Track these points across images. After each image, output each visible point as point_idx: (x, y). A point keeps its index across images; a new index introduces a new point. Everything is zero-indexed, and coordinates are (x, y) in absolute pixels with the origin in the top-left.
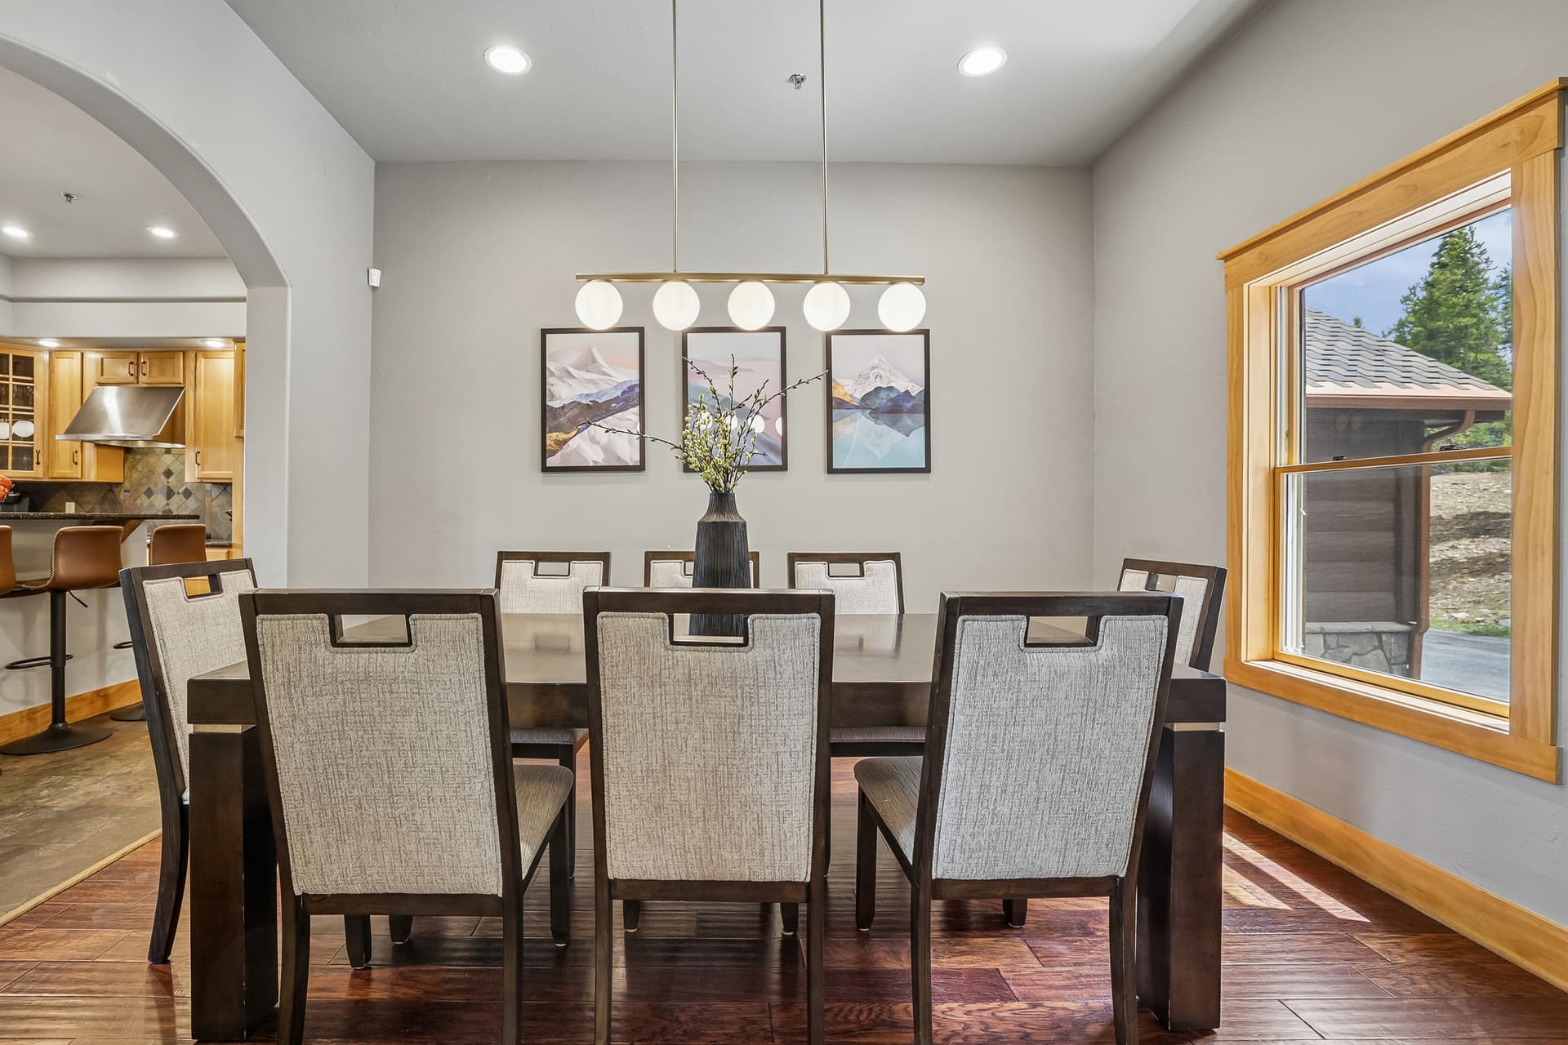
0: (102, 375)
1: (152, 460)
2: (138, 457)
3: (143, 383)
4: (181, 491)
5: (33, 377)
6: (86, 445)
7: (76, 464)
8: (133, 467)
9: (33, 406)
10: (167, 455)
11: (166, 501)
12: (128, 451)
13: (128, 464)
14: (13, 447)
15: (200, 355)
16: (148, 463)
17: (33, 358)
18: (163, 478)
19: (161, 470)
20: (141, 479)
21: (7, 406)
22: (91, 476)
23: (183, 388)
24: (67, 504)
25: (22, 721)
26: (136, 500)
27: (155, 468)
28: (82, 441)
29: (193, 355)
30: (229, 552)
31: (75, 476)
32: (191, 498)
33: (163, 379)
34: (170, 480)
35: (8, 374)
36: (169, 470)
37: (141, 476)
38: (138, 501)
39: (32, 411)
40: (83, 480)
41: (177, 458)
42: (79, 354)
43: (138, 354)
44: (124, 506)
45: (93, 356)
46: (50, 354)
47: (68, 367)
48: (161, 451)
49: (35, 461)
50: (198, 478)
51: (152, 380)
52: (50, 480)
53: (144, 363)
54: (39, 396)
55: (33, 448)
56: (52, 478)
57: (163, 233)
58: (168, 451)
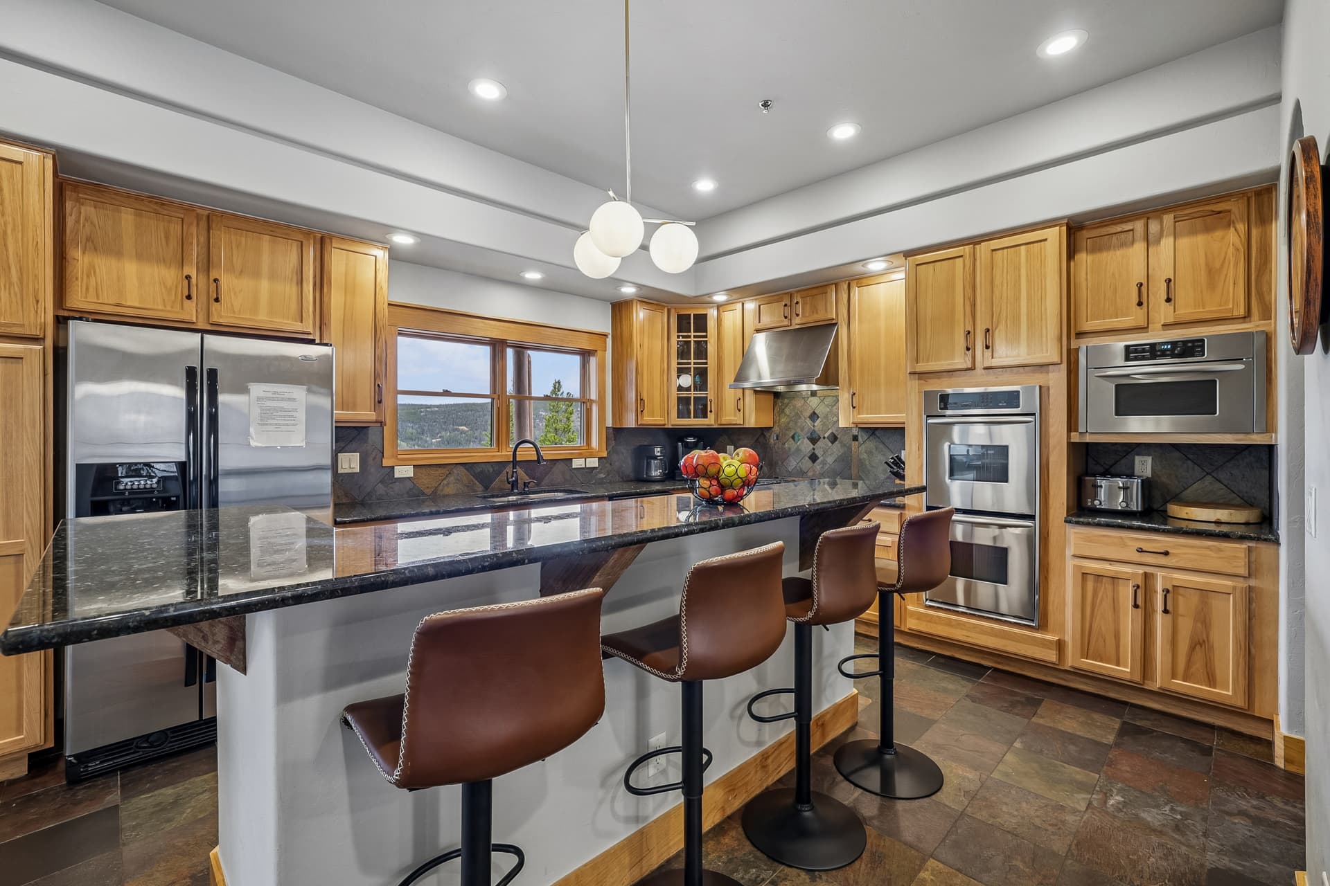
0: (759, 322)
1: (799, 403)
2: (786, 401)
3: (796, 324)
4: (826, 435)
5: (707, 332)
6: (747, 392)
7: (739, 411)
8: (782, 411)
9: (706, 359)
10: (812, 398)
11: (812, 446)
12: (777, 395)
13: (777, 408)
14: (694, 397)
15: (853, 284)
16: (794, 406)
17: (706, 315)
18: (809, 422)
19: (808, 414)
20: (788, 423)
21: (690, 361)
22: (751, 422)
23: (836, 324)
24: (728, 447)
25: (756, 772)
26: (784, 444)
27: (801, 412)
28: (743, 389)
29: (846, 286)
30: (901, 513)
31: (738, 422)
32: (837, 442)
33: (816, 317)
34: (816, 424)
35: (690, 332)
36: (814, 413)
37: (788, 420)
38: (786, 445)
39: (706, 363)
40: (745, 426)
41: (822, 401)
42: (741, 304)
43: (791, 295)
44: (774, 451)
45: (751, 306)
46: (718, 309)
47: (732, 318)
48: (807, 394)
49: (709, 410)
50: (853, 423)
51: (804, 321)
52: (719, 427)
53: (797, 303)
54: (711, 349)
55: (707, 397)
56: (721, 425)
57: (844, 132)
58: (814, 393)
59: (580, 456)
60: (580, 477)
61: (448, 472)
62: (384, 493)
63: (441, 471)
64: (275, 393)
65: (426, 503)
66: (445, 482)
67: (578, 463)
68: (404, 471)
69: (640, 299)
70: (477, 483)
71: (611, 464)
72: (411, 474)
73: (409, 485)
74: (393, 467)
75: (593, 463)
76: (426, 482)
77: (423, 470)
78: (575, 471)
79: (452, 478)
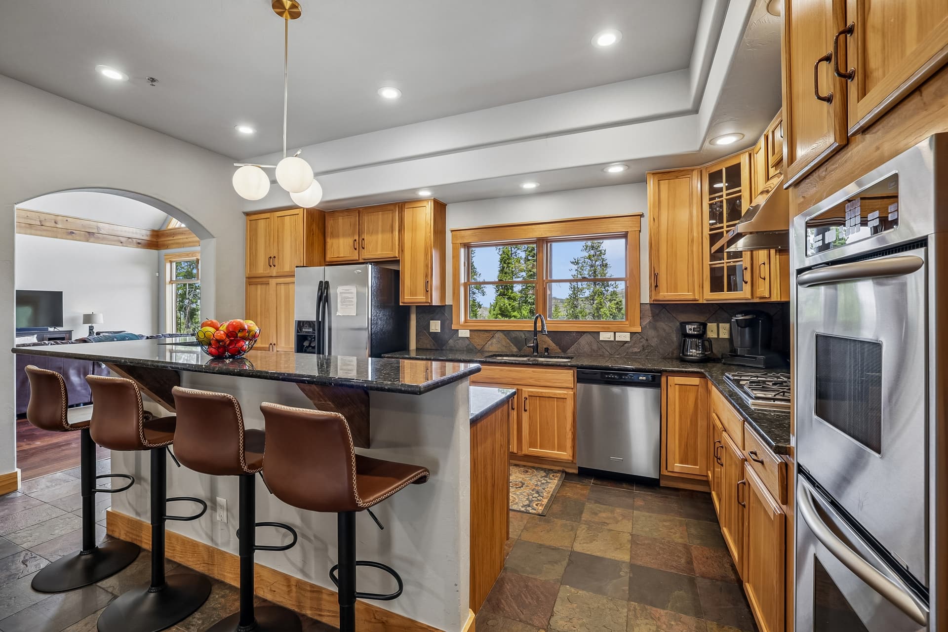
6: (771, 253)
9: (740, 218)
14: (727, 267)
21: (722, 224)
49: (744, 280)
54: (745, 205)
59: (607, 330)
60: (609, 350)
61: (491, 336)
62: (453, 345)
63: (487, 334)
64: (346, 290)
65: (478, 355)
66: (490, 342)
67: (605, 336)
68: (464, 333)
69: (655, 171)
70: (513, 345)
71: (647, 340)
72: (468, 336)
73: (467, 342)
74: (458, 330)
75: (625, 337)
76: (478, 342)
77: (476, 333)
78: (602, 343)
79: (494, 340)
